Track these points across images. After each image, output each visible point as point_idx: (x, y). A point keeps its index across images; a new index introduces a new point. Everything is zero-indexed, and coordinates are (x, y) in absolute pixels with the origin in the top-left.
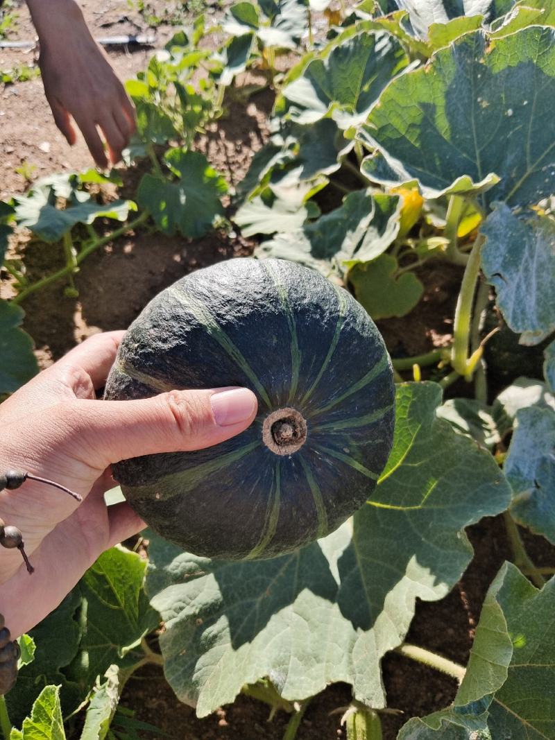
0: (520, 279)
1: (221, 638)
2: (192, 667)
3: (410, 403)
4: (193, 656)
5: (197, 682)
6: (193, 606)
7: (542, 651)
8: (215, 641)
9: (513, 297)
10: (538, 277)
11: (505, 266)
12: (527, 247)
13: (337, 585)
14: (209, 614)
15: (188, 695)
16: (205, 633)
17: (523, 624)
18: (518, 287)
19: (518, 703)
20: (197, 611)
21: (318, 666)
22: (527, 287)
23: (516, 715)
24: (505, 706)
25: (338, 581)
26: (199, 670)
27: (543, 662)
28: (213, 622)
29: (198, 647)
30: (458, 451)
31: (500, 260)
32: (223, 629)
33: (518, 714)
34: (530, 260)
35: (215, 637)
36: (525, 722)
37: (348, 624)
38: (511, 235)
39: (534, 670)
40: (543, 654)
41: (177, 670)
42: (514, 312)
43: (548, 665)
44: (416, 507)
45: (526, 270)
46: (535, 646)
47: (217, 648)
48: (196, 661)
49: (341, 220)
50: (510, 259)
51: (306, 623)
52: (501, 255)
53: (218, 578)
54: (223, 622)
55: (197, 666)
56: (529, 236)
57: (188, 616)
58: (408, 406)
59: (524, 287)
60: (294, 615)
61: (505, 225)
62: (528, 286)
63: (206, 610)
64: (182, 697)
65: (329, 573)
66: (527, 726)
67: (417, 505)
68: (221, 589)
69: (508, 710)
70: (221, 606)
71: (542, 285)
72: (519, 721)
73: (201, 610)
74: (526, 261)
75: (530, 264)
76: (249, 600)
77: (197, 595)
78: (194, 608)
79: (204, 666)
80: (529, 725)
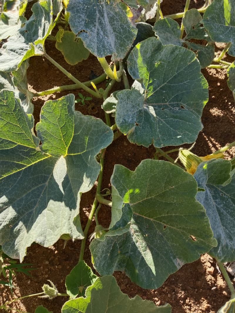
0: (98, 29)
1: (22, 229)
2: (14, 244)
3: (67, 106)
4: (13, 240)
5: (17, 250)
6: (6, 221)
7: (149, 192)
8: (20, 232)
9: (95, 40)
10: (112, 25)
11: (87, 25)
12: (97, 12)
13: (62, 194)
14: (14, 222)
15: (16, 256)
16: (15, 230)
17: (137, 185)
18: (98, 34)
19: (147, 214)
20: (8, 223)
21: (58, 230)
22: (104, 33)
23: (148, 218)
24: (143, 216)
25: (63, 192)
26: (16, 245)
27: (151, 196)
28: (17, 224)
29: (13, 236)
30: (89, 123)
31: (83, 23)
32: (22, 226)
33: (149, 218)
34: (101, 18)
35: (19, 230)
36: (152, 219)
37: (68, 209)
38: (87, 8)
39: (148, 200)
40: (150, 193)
41: (8, 248)
42: (98, 48)
43: (153, 197)
44: (85, 151)
45: (101, 23)
46: (146, 191)
47: (21, 234)
48: (15, 242)
49: (34, 21)
50: (89, 21)
51: (52, 213)
52: (83, 20)
53: (13, 207)
54: (21, 224)
55: (15, 243)
56: (97, 5)
57: (4, 226)
58: (67, 108)
59: (102, 33)
60: (48, 211)
61: (82, 3)
62: (105, 31)
63: (12, 221)
64: (13, 257)
65: (59, 189)
66: (153, 221)
67: (85, 150)
68: (16, 211)
69: (145, 217)
70: (18, 217)
71: (116, 28)
72: (150, 220)
73: (9, 221)
74: (99, 19)
75: (103, 20)
76: (30, 211)
77: (7, 217)
78: (6, 222)
79: (18, 242)
80: (154, 220)
